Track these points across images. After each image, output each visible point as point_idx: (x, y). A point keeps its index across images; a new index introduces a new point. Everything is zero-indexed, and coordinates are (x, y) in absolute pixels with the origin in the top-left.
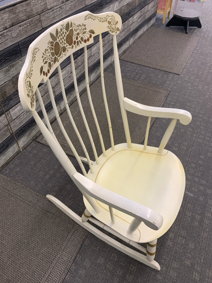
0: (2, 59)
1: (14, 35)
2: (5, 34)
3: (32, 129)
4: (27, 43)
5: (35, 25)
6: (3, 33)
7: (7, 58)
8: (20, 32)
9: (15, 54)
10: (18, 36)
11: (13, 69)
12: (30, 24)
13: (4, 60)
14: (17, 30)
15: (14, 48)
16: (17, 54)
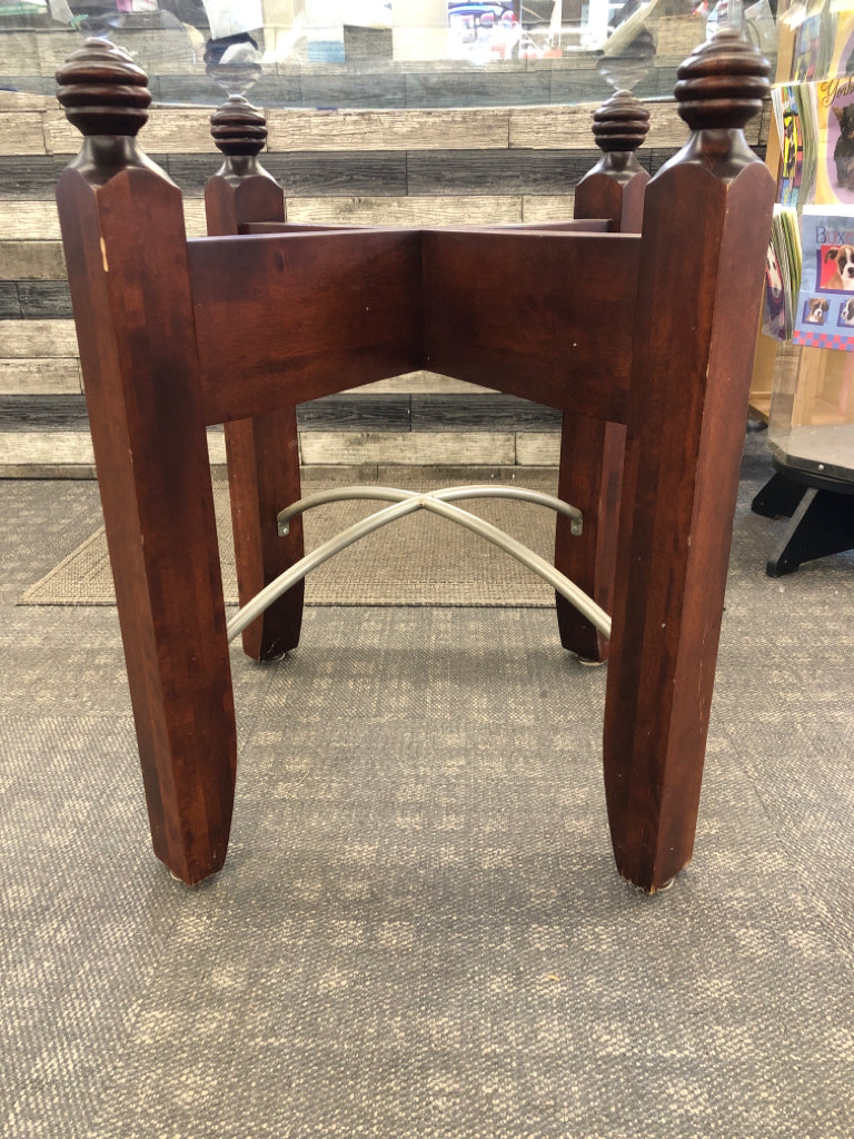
0: (341, 173)
1: (402, 129)
2: (374, 117)
3: (371, 434)
4: (438, 165)
5: (482, 127)
6: (368, 113)
7: (356, 177)
8: (421, 128)
9: (384, 178)
10: (410, 135)
11: (365, 213)
12: (464, 118)
13: (344, 178)
14: (415, 119)
15: (389, 160)
16: (391, 179)
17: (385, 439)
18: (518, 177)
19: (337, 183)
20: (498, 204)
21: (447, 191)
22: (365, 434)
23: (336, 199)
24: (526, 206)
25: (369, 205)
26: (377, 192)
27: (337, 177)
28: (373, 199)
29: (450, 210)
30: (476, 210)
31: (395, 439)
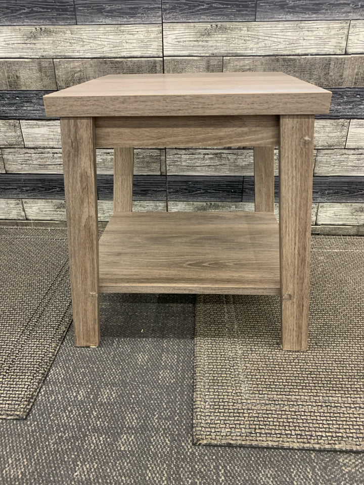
17: (223, 207)
18: (349, 4)
19: (198, 11)
20: (329, 28)
21: (289, 17)
22: (208, 203)
23: (197, 25)
24: (351, 30)
25: (224, 30)
26: (231, 17)
27: (200, 5)
28: (228, 25)
29: (289, 34)
30: (310, 33)
31: (230, 207)
